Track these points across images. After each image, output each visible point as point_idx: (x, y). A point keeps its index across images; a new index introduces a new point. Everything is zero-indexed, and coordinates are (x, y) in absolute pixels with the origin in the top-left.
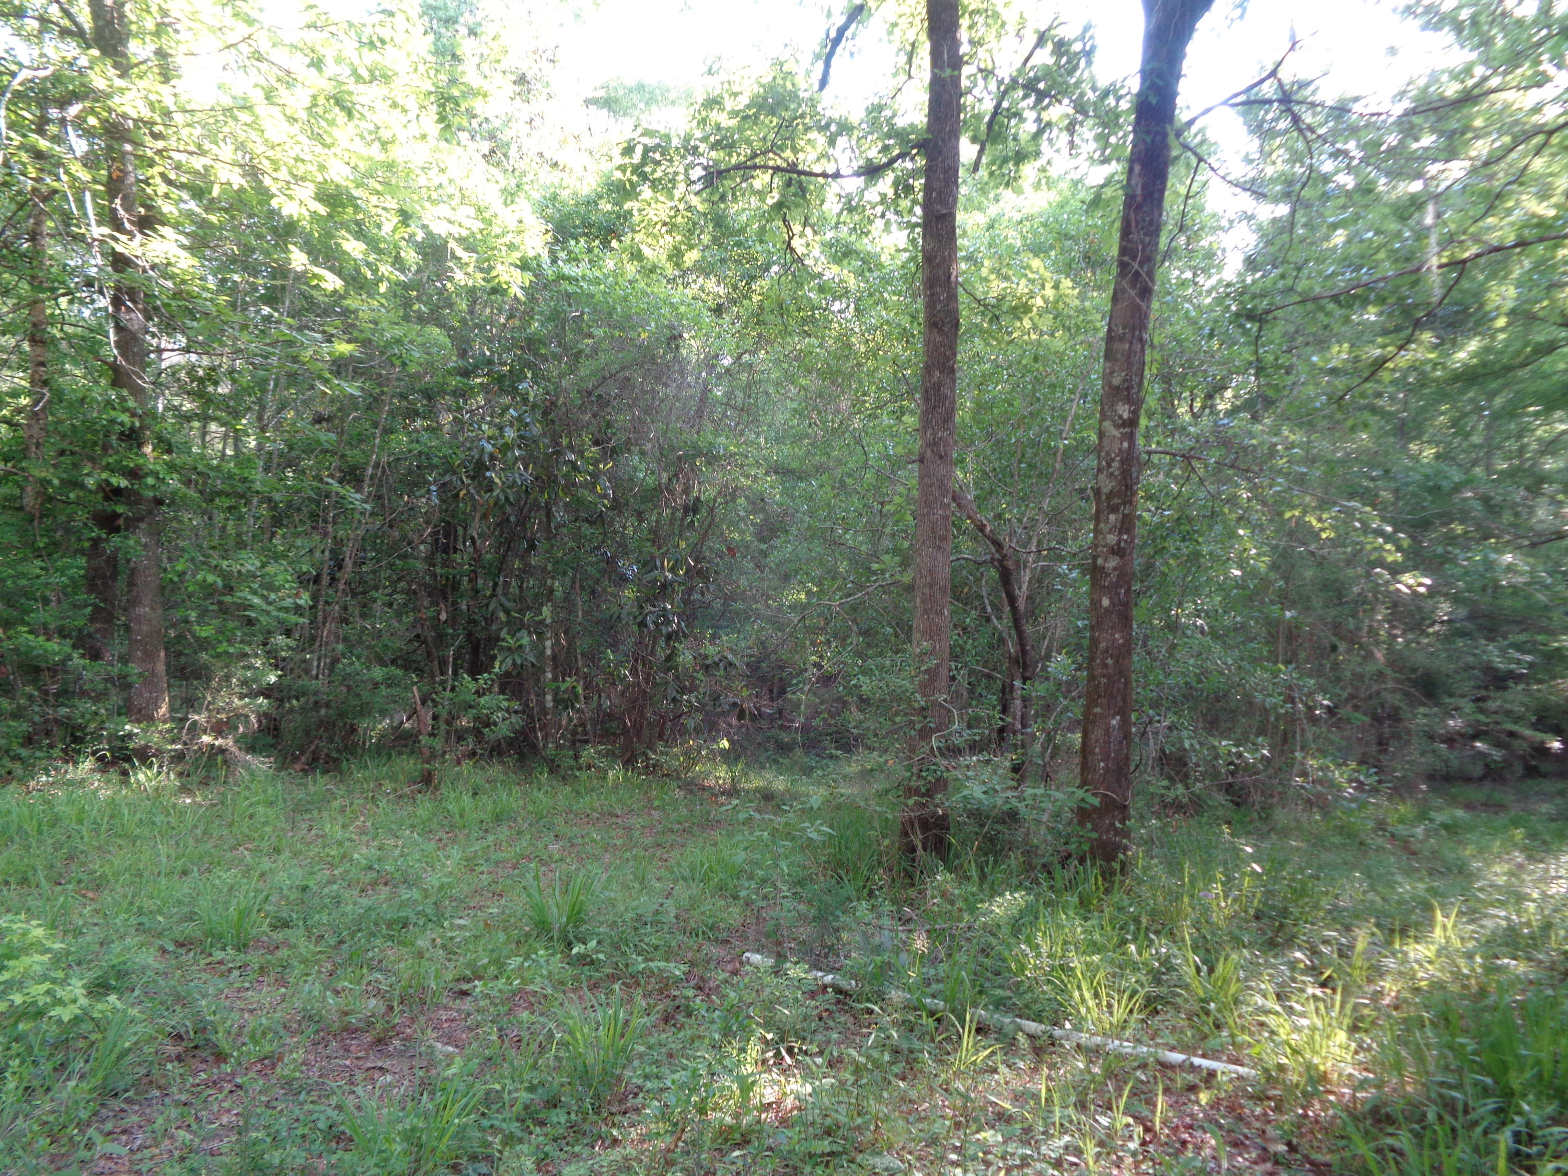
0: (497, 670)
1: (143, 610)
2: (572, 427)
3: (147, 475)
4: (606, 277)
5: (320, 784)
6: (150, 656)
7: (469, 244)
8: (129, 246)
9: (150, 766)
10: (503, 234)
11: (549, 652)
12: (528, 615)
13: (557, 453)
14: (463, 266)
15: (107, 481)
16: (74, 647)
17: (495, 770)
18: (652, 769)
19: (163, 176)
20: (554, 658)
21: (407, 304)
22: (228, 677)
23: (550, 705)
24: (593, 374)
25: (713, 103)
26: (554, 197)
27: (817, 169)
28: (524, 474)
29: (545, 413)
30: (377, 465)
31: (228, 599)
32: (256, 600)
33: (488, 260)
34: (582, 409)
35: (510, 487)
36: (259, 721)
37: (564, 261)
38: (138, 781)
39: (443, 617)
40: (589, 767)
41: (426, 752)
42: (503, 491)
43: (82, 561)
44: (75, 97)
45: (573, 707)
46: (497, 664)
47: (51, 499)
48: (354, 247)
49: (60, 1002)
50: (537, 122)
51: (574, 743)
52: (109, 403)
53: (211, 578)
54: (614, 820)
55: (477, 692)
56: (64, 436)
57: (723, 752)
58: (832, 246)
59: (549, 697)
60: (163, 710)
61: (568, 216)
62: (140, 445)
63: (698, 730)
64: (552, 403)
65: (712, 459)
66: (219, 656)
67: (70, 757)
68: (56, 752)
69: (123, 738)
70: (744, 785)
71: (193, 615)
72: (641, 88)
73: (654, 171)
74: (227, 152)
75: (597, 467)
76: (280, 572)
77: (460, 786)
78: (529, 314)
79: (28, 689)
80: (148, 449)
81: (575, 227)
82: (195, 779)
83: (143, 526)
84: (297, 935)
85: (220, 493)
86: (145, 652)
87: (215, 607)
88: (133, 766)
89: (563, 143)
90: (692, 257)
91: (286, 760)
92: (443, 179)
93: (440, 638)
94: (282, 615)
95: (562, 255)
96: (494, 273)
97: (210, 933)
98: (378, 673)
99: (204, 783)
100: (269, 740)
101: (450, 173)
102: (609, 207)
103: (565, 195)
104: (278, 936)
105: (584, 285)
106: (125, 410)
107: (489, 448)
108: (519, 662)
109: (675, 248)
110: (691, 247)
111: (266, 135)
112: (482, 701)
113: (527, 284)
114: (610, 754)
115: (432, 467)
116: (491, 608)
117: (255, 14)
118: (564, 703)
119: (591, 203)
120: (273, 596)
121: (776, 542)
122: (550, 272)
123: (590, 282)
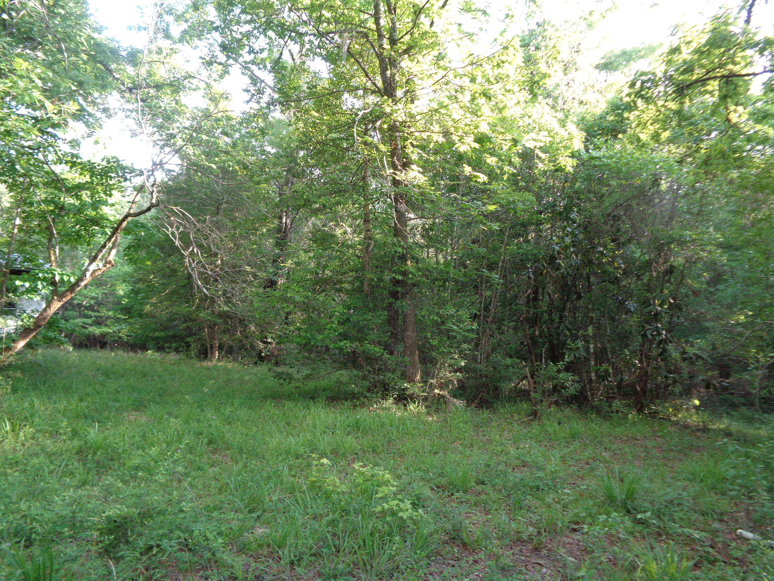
0: (567, 360)
1: (409, 333)
2: (599, 234)
3: (409, 274)
4: (616, 154)
5: (485, 414)
6: (412, 354)
7: (544, 150)
8: (401, 176)
9: (414, 402)
10: (561, 142)
11: (592, 351)
12: (581, 332)
13: (593, 247)
14: (542, 161)
15: (394, 278)
16: (384, 349)
17: (567, 411)
18: (653, 415)
19: (411, 143)
20: (595, 353)
21: (516, 183)
22: (444, 363)
23: (594, 378)
24: (611, 204)
25: (676, 50)
26: (583, 119)
27: (744, 72)
28: (576, 259)
29: (585, 228)
30: (503, 262)
31: (443, 327)
32: (455, 328)
33: (555, 156)
34: (605, 223)
35: (569, 267)
36: (458, 384)
37: (593, 150)
38: (410, 409)
39: (537, 333)
40: (617, 412)
41: (534, 401)
42: (566, 269)
43: (386, 313)
44: (378, 118)
45: (607, 380)
46: (566, 357)
47: (374, 287)
48: (491, 161)
49: (401, 510)
50: (572, 83)
51: (608, 398)
52: (394, 244)
53: (436, 318)
54: (637, 442)
55: (557, 371)
56: (378, 260)
57: (696, 407)
58: (755, 114)
59: (593, 374)
60: (418, 377)
61: (591, 126)
62: (406, 261)
63: (681, 395)
64: (589, 222)
65: (682, 243)
66: (440, 353)
67: (384, 398)
68: (379, 395)
69: (403, 390)
70: (711, 426)
71: (429, 335)
72: (624, 53)
73: (647, 93)
74: (436, 128)
75: (614, 253)
76: (464, 314)
77: (552, 419)
78: (575, 179)
79: (368, 368)
80: (409, 262)
81: (595, 131)
82: (433, 409)
83: (408, 296)
84: (488, 489)
85: (437, 279)
86: (411, 351)
87: (437, 331)
88: (408, 402)
89: (585, 90)
90: (665, 135)
91: (469, 401)
92: (531, 121)
93: (535, 343)
94: (466, 334)
95: (591, 147)
96: (558, 162)
97: (451, 484)
98: (509, 361)
99: (437, 411)
100: (461, 392)
101: (533, 118)
102: (612, 118)
103: (588, 117)
104: (480, 488)
105: (604, 160)
106: (400, 246)
107: (557, 248)
108: (577, 356)
109: (656, 132)
110: (665, 130)
111: (452, 117)
112: (560, 376)
113: (575, 165)
114: (628, 405)
115: (528, 260)
116: (561, 328)
117: (448, 65)
118: (603, 377)
119: (602, 117)
120: (462, 325)
121: (720, 287)
122: (585, 156)
123: (607, 158)
